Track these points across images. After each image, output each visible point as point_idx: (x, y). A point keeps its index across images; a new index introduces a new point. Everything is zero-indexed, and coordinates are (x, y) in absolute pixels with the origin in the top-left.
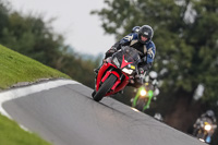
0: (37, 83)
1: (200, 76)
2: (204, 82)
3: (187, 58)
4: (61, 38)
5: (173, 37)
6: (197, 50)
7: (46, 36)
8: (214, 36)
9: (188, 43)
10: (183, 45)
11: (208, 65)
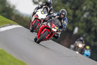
0: (3, 27)
1: (76, 24)
2: (78, 26)
3: (70, 15)
4: (14, 7)
5: (64, 6)
6: (75, 12)
7: (8, 6)
8: (82, 5)
9: (71, 8)
10: (68, 9)
11: (80, 18)
